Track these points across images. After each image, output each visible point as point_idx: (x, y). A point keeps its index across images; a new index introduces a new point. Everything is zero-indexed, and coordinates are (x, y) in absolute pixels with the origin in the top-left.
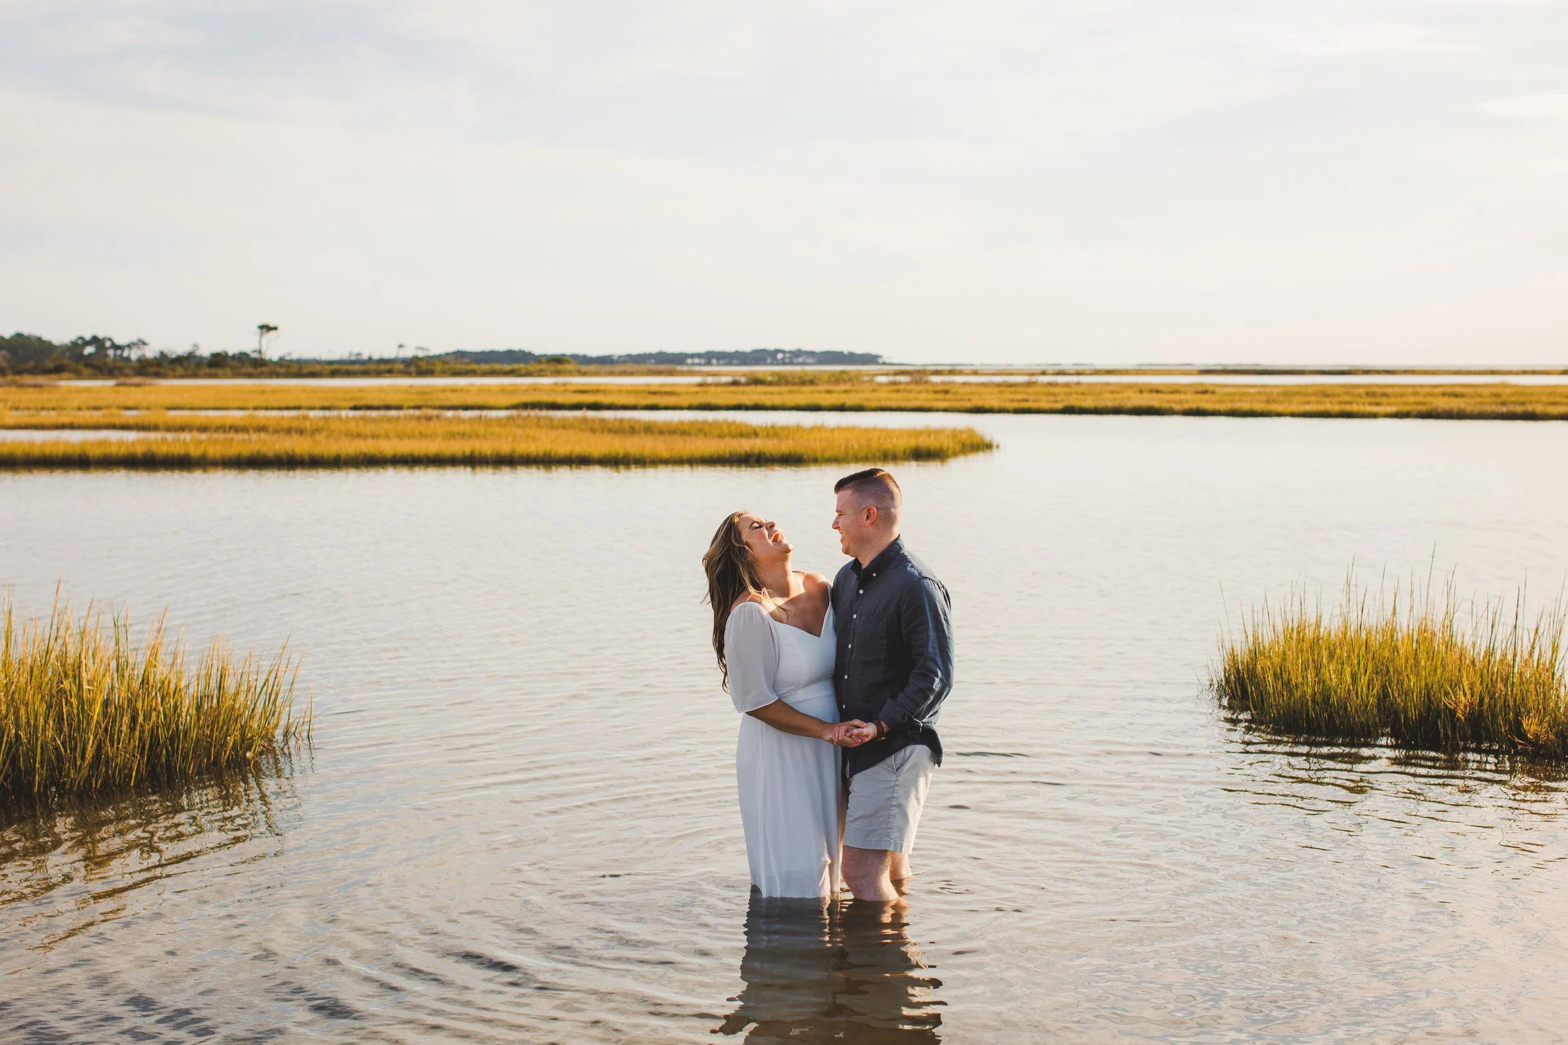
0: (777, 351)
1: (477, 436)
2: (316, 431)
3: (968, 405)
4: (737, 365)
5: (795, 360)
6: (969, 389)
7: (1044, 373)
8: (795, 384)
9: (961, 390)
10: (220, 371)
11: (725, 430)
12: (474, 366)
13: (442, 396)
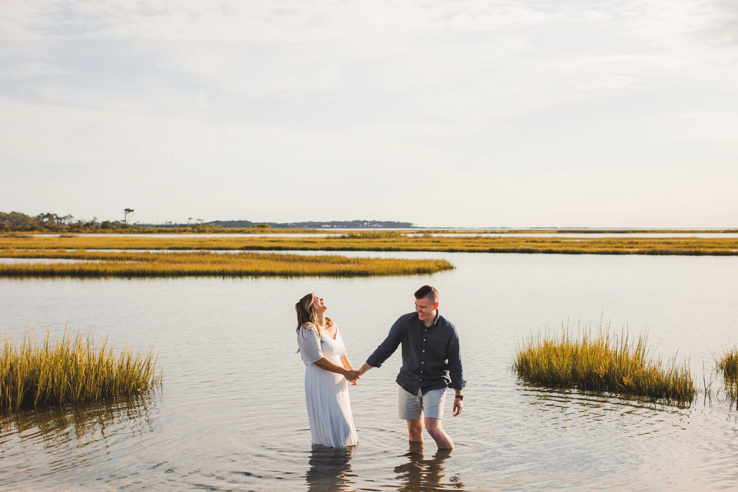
0: (364, 221)
1: (225, 263)
2: (154, 260)
3: (446, 248)
4: (345, 228)
5: (372, 226)
6: (449, 240)
7: (485, 233)
8: (371, 238)
9: (445, 241)
10: (107, 230)
11: (336, 260)
12: (224, 229)
13: (209, 243)
